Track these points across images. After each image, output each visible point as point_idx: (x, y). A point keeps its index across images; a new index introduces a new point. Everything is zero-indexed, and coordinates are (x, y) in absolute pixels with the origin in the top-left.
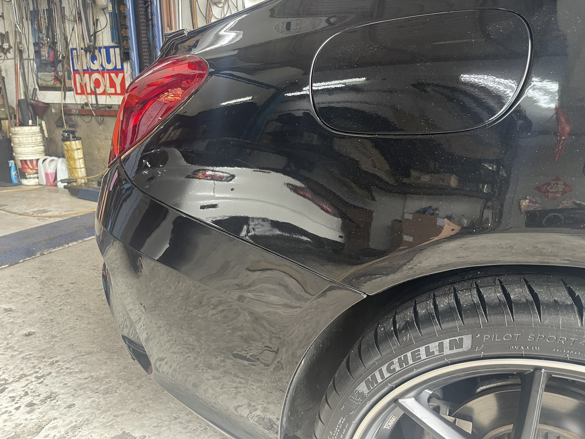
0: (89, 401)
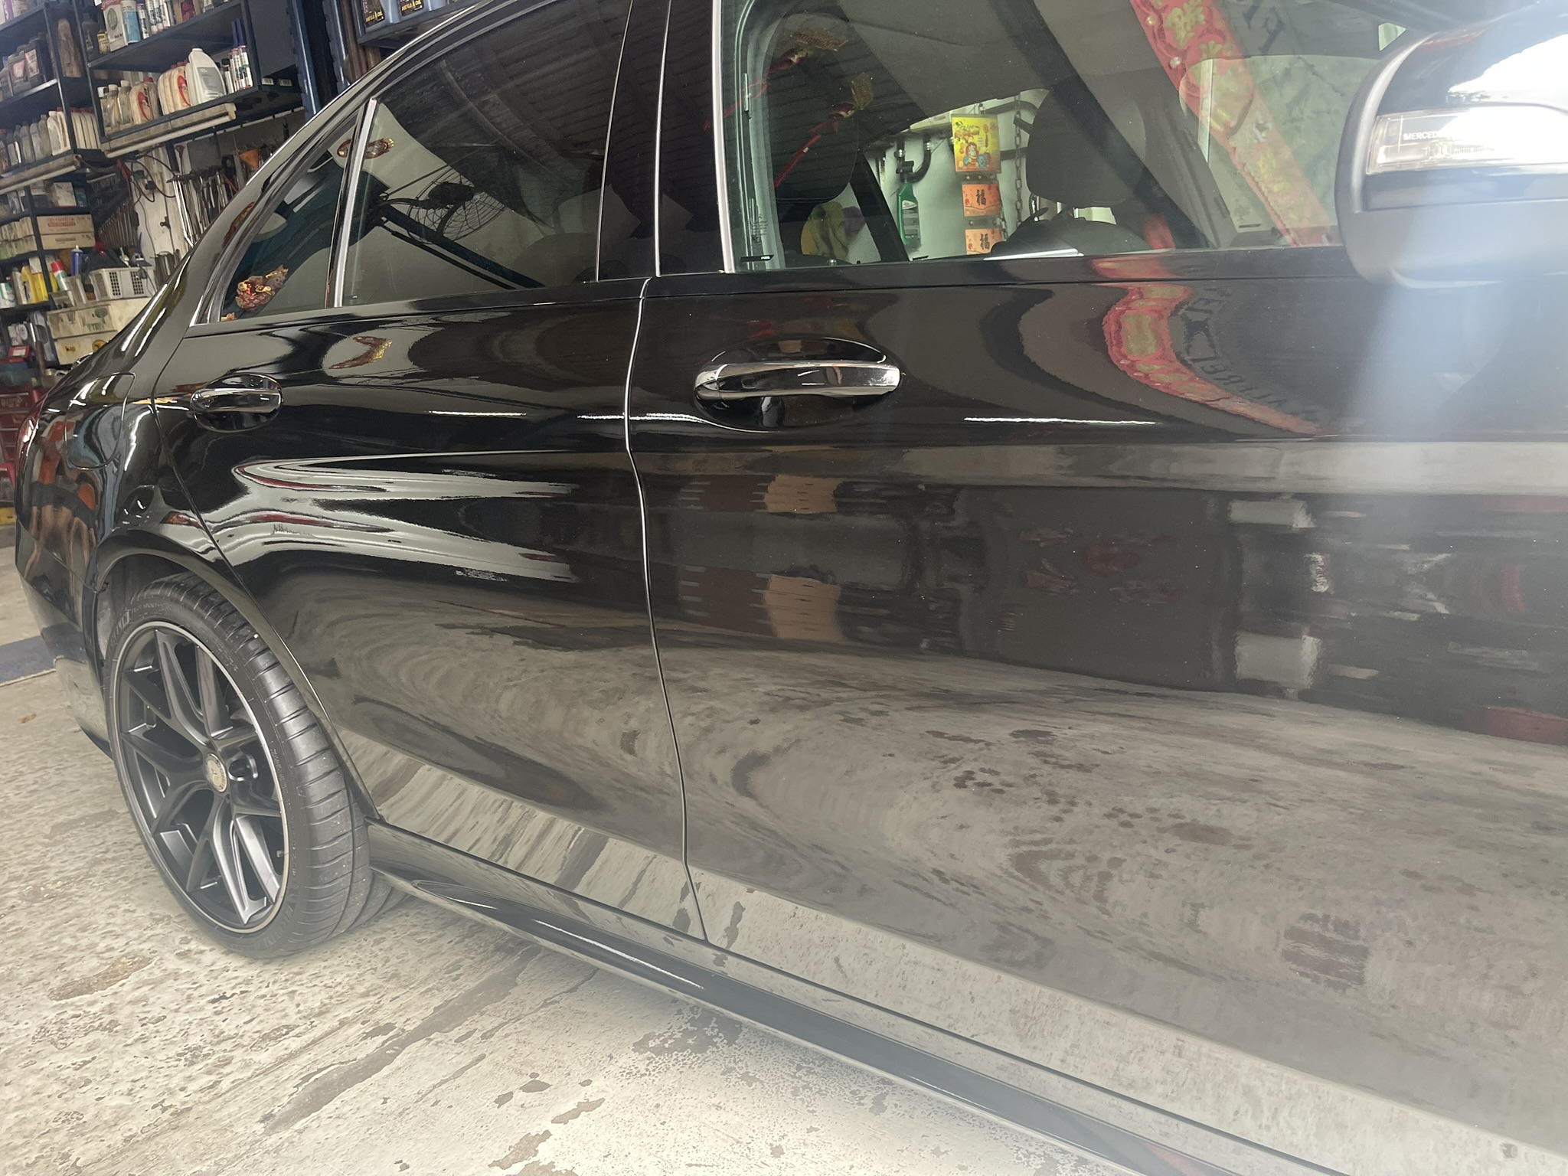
0: (97, 787)
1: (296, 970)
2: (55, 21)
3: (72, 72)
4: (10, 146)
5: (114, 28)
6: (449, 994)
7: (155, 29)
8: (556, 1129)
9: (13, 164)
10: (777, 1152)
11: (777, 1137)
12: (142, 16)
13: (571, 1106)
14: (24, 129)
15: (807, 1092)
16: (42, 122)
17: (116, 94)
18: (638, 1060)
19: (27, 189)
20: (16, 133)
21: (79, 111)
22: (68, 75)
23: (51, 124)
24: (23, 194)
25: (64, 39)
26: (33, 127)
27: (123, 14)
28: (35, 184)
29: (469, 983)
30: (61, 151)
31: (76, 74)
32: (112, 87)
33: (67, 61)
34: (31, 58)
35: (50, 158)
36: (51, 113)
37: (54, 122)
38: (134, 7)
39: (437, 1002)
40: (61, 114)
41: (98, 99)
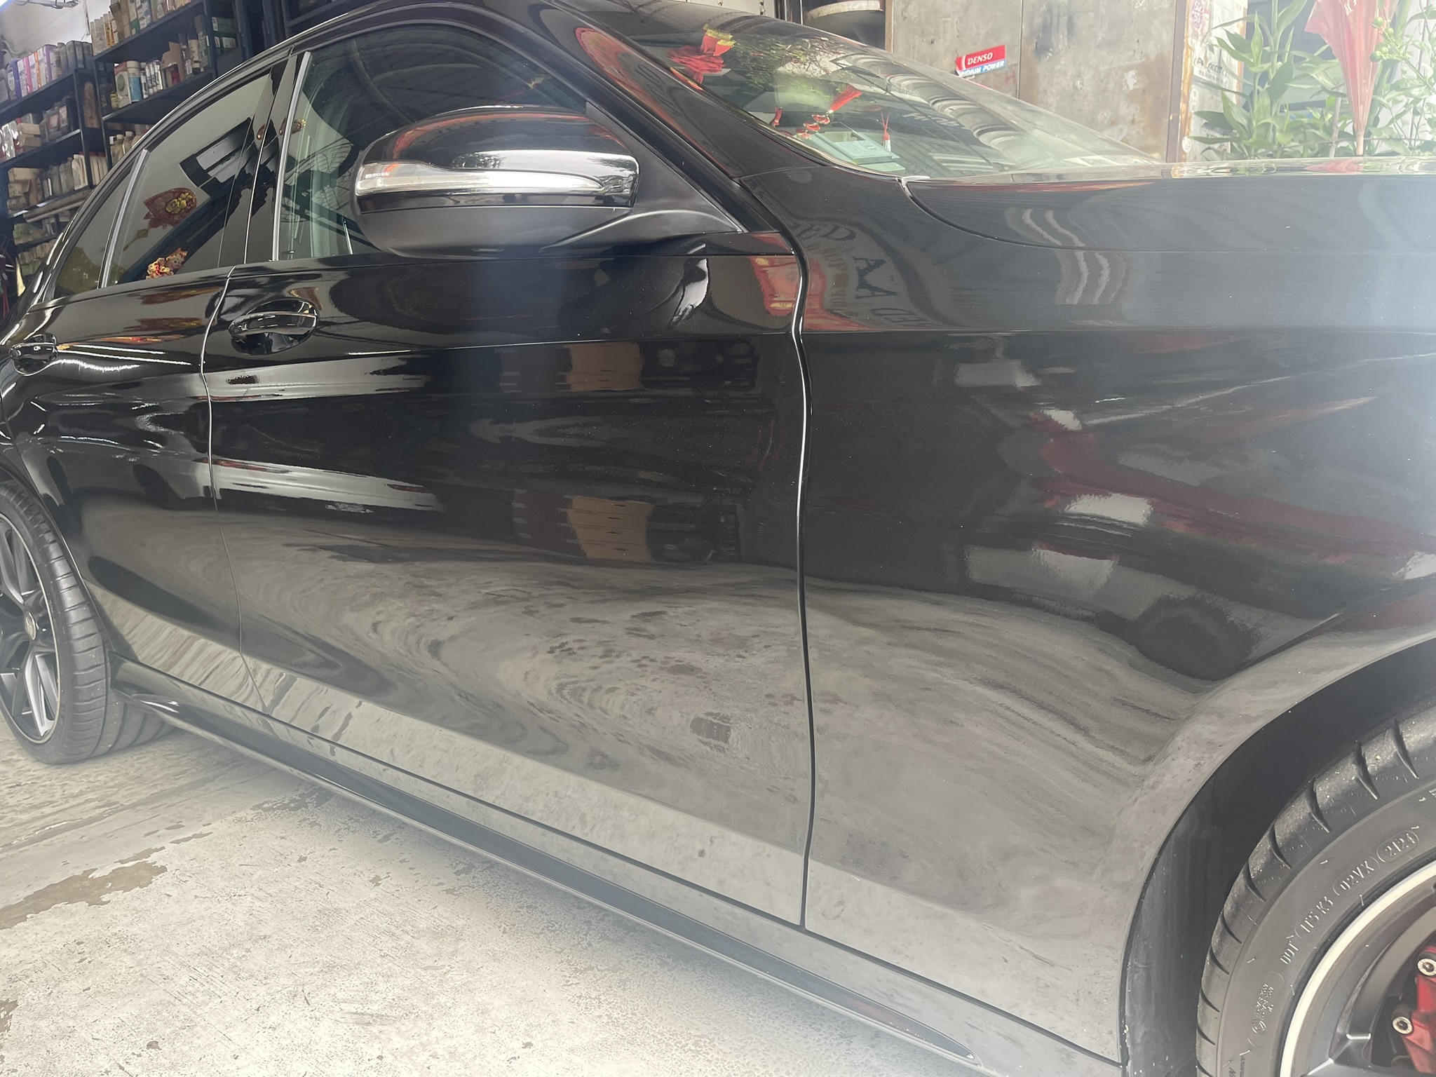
1: (74, 772)
2: (81, 85)
3: (92, 124)
4: (45, 182)
5: (122, 90)
6: (166, 787)
7: (151, 91)
8: (170, 847)
9: (46, 196)
10: (302, 859)
11: (308, 852)
12: (143, 81)
13: (190, 835)
14: (55, 168)
15: (346, 831)
16: (68, 163)
17: (122, 142)
18: (249, 814)
19: (56, 216)
20: (49, 172)
21: (97, 155)
22: (89, 126)
23: (74, 165)
24: (53, 220)
25: (89, 97)
26: (62, 166)
27: (129, 78)
28: (62, 213)
29: (183, 781)
30: (81, 187)
31: (96, 126)
32: (119, 137)
33: (89, 116)
34: (63, 112)
35: (73, 192)
36: (75, 156)
37: (77, 164)
38: (137, 73)
39: (156, 791)
40: (82, 157)
41: (109, 145)
